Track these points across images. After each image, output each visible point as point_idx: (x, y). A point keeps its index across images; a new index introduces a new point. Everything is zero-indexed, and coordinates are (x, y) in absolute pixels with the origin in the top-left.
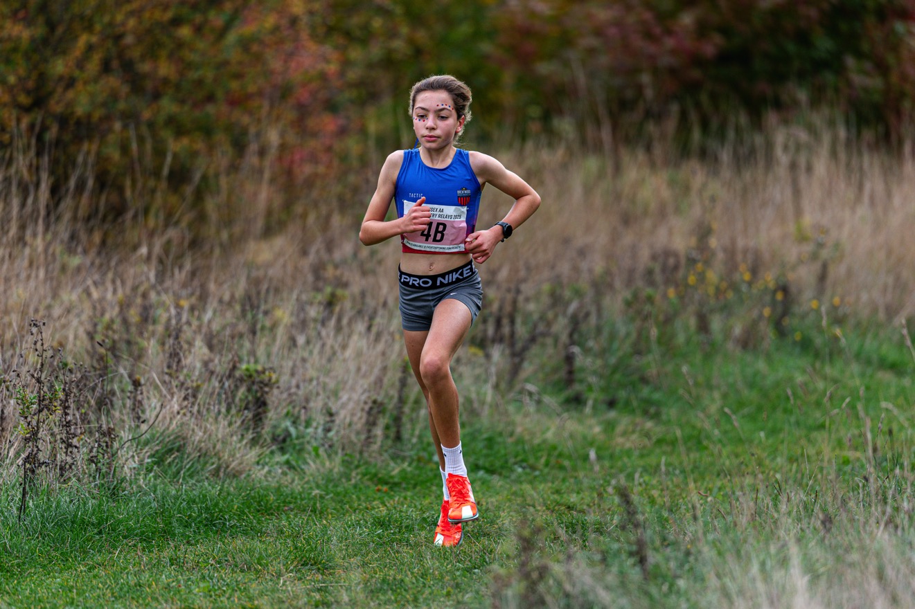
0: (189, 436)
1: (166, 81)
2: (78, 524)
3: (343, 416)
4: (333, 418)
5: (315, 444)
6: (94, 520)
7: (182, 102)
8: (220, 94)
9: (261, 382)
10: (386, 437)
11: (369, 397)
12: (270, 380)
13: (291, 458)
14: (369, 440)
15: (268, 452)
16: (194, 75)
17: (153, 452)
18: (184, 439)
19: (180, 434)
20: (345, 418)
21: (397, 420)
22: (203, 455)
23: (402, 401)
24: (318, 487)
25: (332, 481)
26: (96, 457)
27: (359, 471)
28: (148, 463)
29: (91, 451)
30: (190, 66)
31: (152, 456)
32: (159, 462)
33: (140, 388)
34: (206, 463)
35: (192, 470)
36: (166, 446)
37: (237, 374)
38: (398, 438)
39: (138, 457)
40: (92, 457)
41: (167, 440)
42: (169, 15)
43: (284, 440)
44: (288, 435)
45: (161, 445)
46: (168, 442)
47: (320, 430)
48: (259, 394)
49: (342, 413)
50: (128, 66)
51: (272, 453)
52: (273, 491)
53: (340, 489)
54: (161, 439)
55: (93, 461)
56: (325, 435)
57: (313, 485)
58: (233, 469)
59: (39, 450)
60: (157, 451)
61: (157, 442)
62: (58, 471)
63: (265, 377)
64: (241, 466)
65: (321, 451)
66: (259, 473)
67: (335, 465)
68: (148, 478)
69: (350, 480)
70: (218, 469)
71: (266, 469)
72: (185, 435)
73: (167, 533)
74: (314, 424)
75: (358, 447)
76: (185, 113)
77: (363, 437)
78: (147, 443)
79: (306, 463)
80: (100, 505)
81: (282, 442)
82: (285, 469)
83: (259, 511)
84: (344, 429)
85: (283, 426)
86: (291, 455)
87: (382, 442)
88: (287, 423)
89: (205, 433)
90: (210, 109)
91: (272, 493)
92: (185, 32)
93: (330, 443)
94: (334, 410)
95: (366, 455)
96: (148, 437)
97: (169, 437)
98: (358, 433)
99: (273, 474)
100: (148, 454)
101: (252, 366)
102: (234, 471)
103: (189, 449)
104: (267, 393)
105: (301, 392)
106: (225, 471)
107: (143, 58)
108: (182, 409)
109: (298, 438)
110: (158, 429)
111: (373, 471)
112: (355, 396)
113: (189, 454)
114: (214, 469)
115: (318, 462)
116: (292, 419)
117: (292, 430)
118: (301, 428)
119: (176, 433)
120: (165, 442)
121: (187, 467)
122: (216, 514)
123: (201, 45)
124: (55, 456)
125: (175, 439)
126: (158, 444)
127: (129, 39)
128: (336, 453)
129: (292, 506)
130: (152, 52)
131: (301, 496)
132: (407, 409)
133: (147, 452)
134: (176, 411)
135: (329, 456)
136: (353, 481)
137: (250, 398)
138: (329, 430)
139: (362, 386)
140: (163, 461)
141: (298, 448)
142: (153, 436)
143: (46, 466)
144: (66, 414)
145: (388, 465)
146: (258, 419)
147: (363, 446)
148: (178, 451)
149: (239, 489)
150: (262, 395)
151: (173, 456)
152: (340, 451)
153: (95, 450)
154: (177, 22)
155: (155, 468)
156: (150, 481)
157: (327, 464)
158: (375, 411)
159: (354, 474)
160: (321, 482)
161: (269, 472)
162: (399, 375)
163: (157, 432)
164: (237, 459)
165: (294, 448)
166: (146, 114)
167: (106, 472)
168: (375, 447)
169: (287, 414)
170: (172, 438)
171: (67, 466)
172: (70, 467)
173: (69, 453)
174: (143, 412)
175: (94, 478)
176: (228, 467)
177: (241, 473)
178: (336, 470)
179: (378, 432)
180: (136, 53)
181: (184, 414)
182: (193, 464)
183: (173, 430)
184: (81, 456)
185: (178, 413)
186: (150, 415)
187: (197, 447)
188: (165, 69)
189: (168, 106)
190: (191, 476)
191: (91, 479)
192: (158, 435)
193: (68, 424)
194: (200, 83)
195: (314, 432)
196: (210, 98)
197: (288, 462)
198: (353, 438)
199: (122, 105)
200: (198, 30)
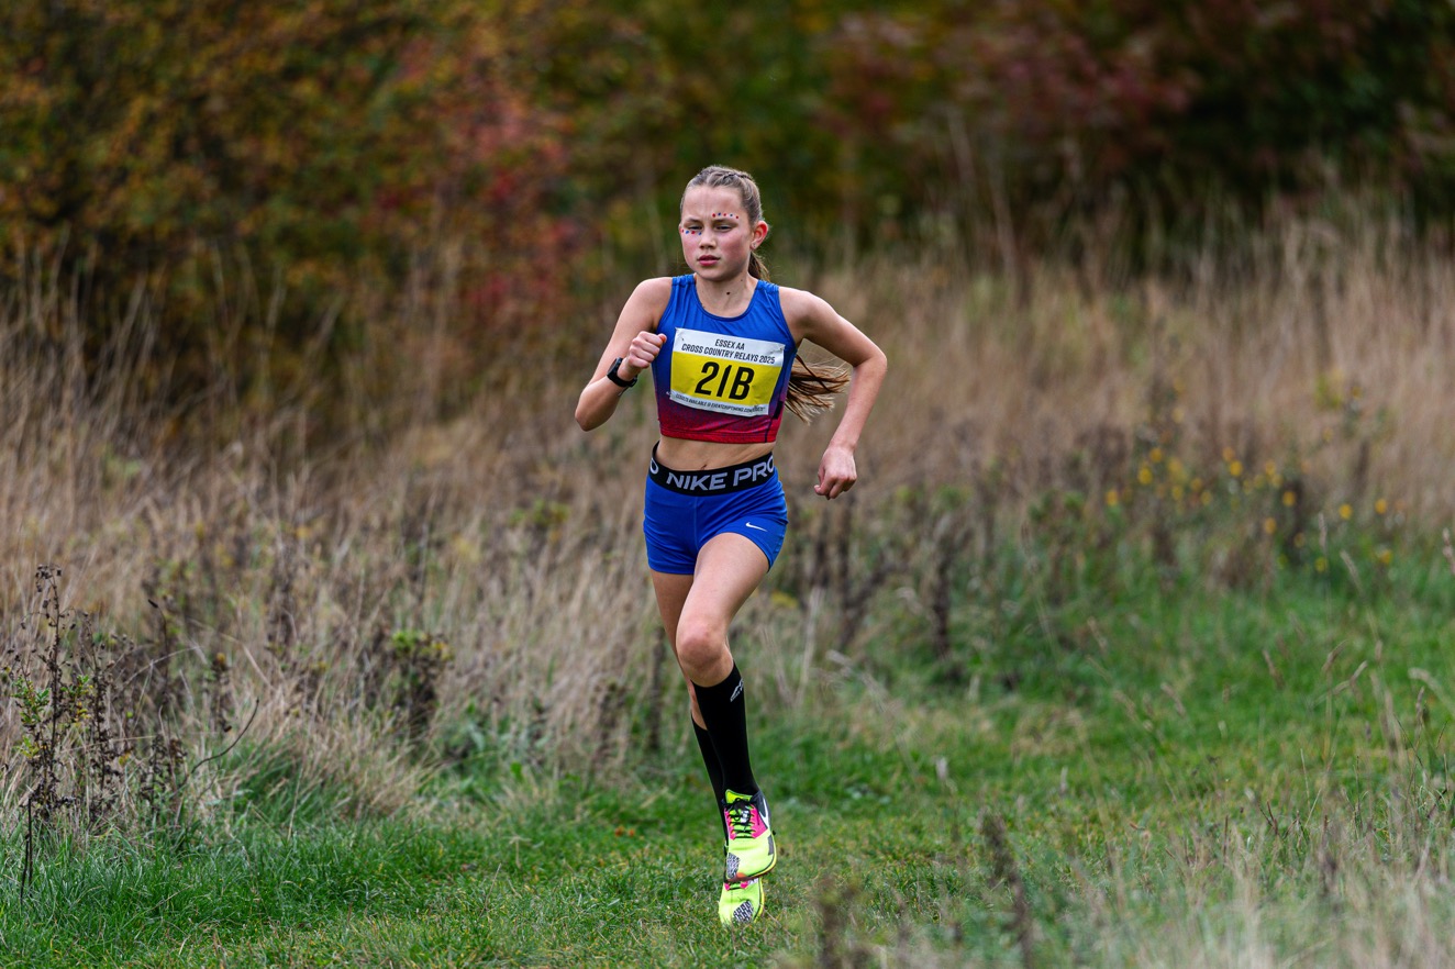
0: (305, 752)
1: (276, 171)
2: (119, 900)
3: (560, 712)
4: (544, 716)
5: (514, 759)
6: (146, 892)
7: (304, 204)
8: (365, 188)
9: (425, 659)
10: (635, 745)
11: (604, 681)
12: (439, 655)
13: (475, 784)
14: (605, 751)
15: (437, 774)
16: (322, 160)
17: (246, 779)
18: (296, 756)
19: (289, 747)
20: (564, 715)
21: (653, 716)
22: (328, 782)
23: (660, 686)
24: (519, 830)
25: (542, 820)
26: (151, 788)
27: (587, 802)
28: (237, 797)
29: (143, 780)
30: (317, 144)
31: (245, 785)
32: (257, 795)
33: (223, 675)
34: (335, 794)
35: (310, 806)
36: (267, 769)
37: (388, 647)
38: (654, 746)
39: (222, 787)
40: (145, 789)
41: (269, 758)
42: (280, 62)
43: (465, 755)
44: (471, 745)
45: (258, 766)
46: (270, 762)
47: (523, 736)
48: (421, 680)
49: (559, 709)
50: (213, 147)
51: (444, 775)
52: (444, 838)
53: (556, 833)
54: (259, 756)
55: (146, 797)
56: (532, 744)
57: (512, 827)
58: (379, 803)
59: (55, 780)
60: (253, 778)
61: (254, 762)
62: (87, 813)
63: (431, 651)
64: (392, 799)
65: (525, 770)
66: (422, 811)
67: (548, 794)
68: (238, 822)
69: (573, 818)
70: (353, 805)
71: (435, 802)
72: (299, 749)
73: (267, 912)
74: (514, 727)
75: (587, 764)
76: (310, 222)
77: (595, 746)
78: (234, 765)
79: (500, 790)
80: (156, 869)
81: (461, 757)
82: (467, 804)
83: (420, 872)
84: (563, 734)
85: (462, 730)
86: (476, 778)
87: (627, 753)
88: (469, 726)
89: (330, 745)
90: (351, 214)
91: (441, 841)
92: (307, 89)
93: (540, 757)
94: (544, 704)
95: (600, 776)
96: (239, 754)
97: (272, 753)
98: (586, 740)
99: (445, 810)
100: (239, 782)
101: (409, 634)
102: (379, 808)
103: (304, 773)
104: (434, 677)
105: (489, 674)
106: (364, 807)
107: (239, 133)
108: (293, 706)
109: (487, 748)
110: (255, 741)
111: (612, 802)
112: (580, 680)
113: (306, 781)
114: (348, 804)
115: (520, 788)
116: (478, 719)
117: (478, 738)
118: (493, 734)
119: (284, 747)
120: (266, 762)
121: (303, 802)
122: (348, 879)
123: (333, 111)
124: (84, 788)
125: (283, 755)
126: (254, 766)
127: (216, 104)
128: (550, 773)
129: (475, 862)
130: (252, 126)
131: (489, 845)
132: (667, 699)
133: (236, 779)
134: (282, 710)
135: (539, 780)
136: (578, 819)
137: (407, 686)
138: (538, 736)
139: (591, 661)
140: (263, 793)
141: (487, 766)
142: (246, 752)
143: (68, 807)
144: (101, 720)
145: (638, 791)
146: (420, 720)
147: (594, 762)
148: (287, 776)
149: (388, 837)
150: (426, 681)
151: (279, 785)
152: (556, 770)
153: (149, 778)
154: (293, 74)
155: (250, 804)
156: (241, 826)
157: (536, 791)
158: (613, 703)
159: (579, 808)
160: (524, 822)
161: (440, 807)
162: (654, 642)
163: (253, 745)
164: (386, 786)
165: (481, 767)
166: (246, 226)
167: (168, 813)
168: (616, 762)
169: (470, 710)
170: (277, 754)
171: (104, 806)
172: (109, 807)
173: (105, 784)
174: (231, 713)
175: (149, 823)
176: (368, 801)
177: (390, 810)
178: (550, 802)
179: (620, 736)
180: (226, 128)
181: (297, 716)
182: (312, 796)
183: (279, 742)
184: (126, 788)
185: (287, 713)
186: (242, 716)
187: (318, 768)
188: (274, 151)
189: (281, 211)
190: (309, 818)
191: (144, 825)
192: (254, 750)
193: (103, 737)
194: (332, 172)
195: (514, 738)
196: (351, 196)
197: (470, 791)
198: (579, 748)
199: (205, 212)
200: (329, 85)
